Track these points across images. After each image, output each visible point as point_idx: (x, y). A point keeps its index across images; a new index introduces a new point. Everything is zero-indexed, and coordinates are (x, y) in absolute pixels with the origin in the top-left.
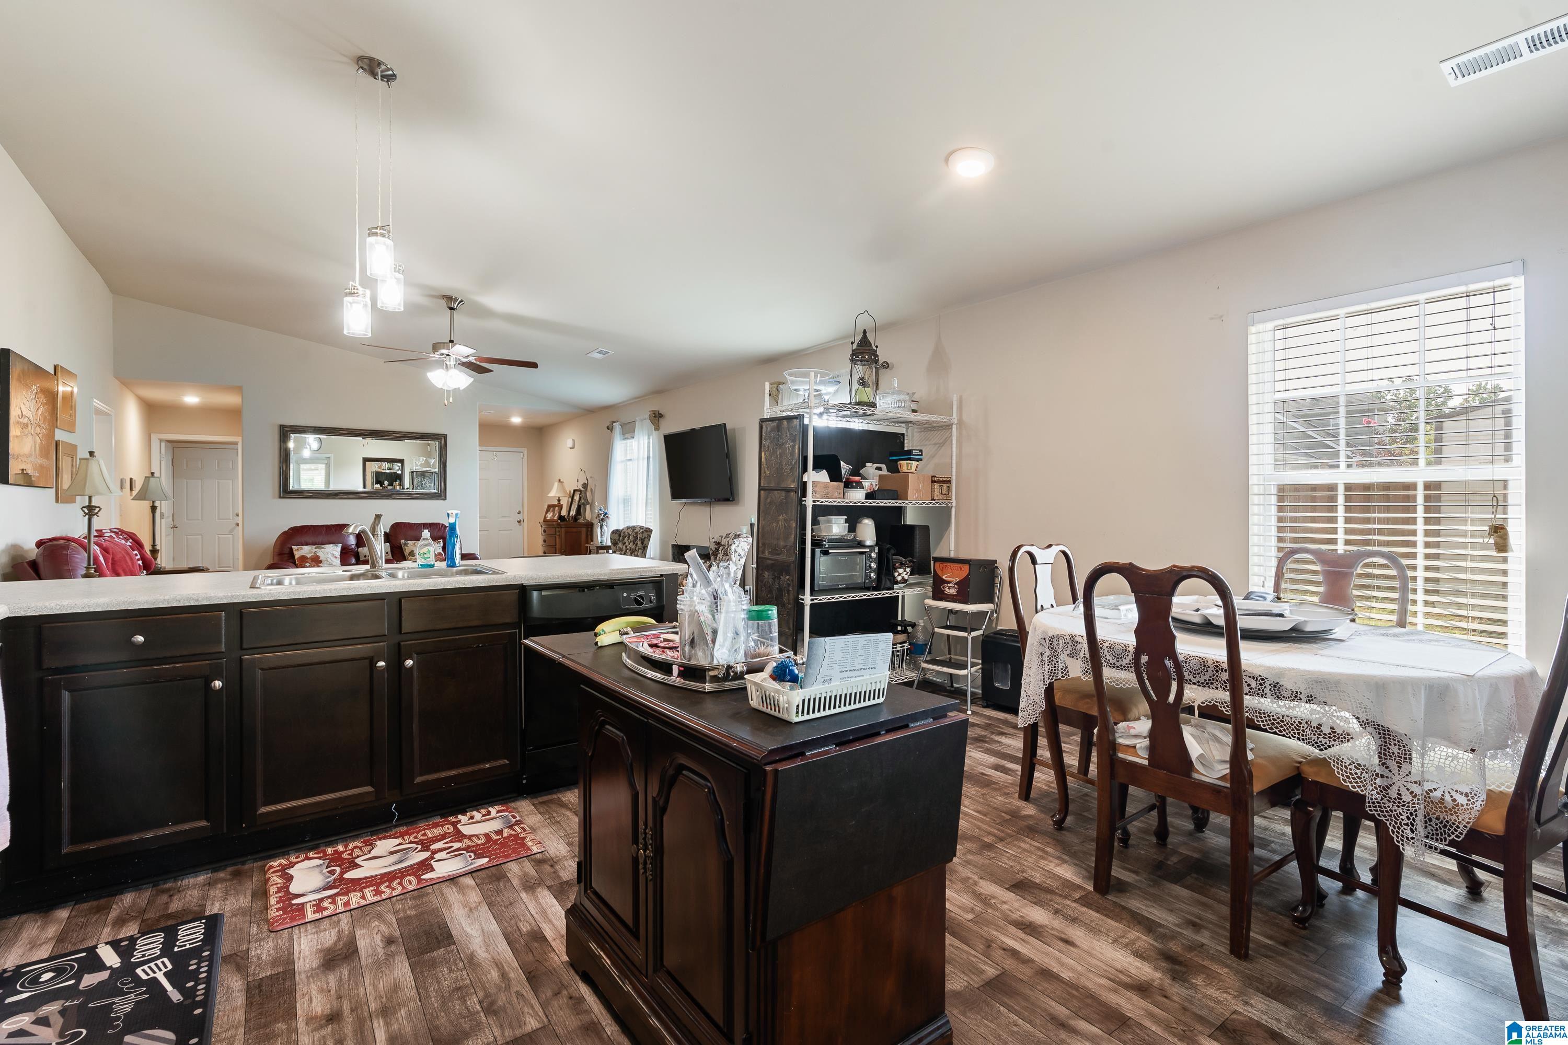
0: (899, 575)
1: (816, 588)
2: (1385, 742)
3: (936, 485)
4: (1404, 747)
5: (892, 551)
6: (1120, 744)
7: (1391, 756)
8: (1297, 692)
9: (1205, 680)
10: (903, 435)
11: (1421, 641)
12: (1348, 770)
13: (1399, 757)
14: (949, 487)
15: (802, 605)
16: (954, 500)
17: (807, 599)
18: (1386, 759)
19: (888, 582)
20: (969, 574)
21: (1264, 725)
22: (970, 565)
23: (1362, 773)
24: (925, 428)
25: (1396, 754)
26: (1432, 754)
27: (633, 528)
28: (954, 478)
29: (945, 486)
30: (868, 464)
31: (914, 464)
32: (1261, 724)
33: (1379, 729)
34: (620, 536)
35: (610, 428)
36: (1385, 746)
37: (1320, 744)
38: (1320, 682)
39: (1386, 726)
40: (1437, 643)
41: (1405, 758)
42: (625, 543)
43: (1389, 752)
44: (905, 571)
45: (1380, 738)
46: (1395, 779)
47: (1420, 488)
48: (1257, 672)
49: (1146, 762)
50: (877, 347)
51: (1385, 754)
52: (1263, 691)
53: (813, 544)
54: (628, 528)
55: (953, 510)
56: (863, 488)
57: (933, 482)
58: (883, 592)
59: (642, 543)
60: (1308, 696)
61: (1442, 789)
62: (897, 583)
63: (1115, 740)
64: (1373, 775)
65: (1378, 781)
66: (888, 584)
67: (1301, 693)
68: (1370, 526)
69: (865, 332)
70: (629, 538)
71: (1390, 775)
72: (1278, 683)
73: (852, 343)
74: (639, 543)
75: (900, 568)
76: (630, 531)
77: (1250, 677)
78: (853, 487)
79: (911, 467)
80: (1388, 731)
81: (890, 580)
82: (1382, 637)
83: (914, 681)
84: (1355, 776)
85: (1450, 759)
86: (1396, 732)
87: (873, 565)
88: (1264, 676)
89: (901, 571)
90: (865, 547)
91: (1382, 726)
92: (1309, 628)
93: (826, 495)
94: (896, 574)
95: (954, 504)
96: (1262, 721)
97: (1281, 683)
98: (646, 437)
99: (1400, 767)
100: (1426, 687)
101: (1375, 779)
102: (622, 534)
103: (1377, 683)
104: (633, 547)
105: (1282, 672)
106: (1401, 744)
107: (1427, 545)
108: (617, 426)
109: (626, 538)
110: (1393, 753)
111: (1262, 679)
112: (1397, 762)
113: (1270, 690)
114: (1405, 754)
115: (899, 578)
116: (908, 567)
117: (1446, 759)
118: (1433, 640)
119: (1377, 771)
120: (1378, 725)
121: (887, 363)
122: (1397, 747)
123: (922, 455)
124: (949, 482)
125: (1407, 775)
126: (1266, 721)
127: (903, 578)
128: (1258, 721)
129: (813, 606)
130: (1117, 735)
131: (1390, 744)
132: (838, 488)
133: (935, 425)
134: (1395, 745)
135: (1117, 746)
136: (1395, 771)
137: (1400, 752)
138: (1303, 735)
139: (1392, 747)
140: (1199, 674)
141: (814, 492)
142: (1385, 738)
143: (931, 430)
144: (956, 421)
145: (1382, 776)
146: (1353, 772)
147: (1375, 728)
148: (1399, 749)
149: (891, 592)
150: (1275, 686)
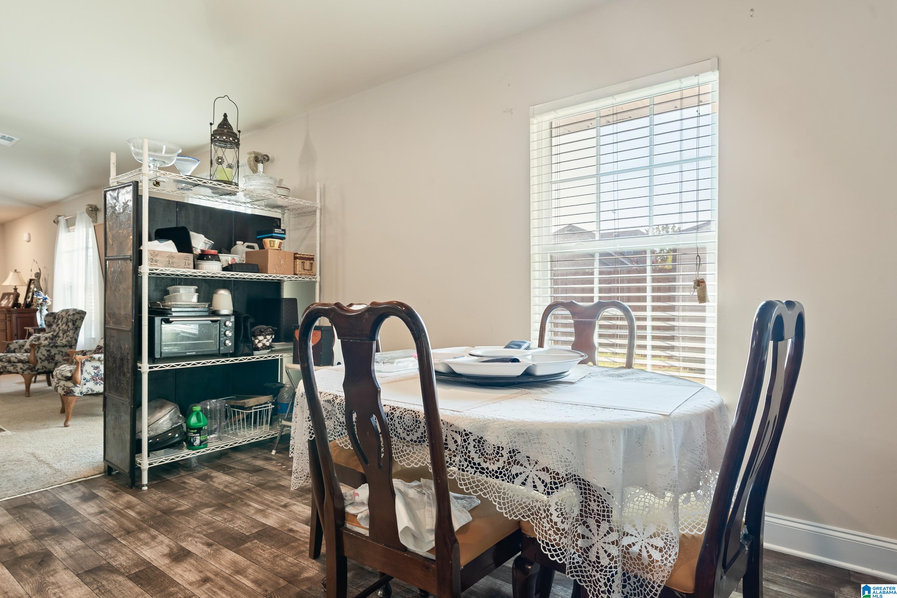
0: (260, 342)
1: (157, 356)
2: (586, 498)
3: (298, 262)
4: (603, 503)
5: (251, 320)
6: (348, 513)
7: (591, 514)
8: (499, 447)
9: (418, 438)
10: (280, 219)
11: (638, 379)
12: (548, 536)
13: (599, 515)
14: (311, 264)
15: (140, 374)
16: (318, 276)
17: (145, 367)
18: (587, 517)
19: (246, 348)
20: (321, 340)
21: (467, 489)
22: (322, 331)
23: (560, 538)
24: (298, 214)
25: (596, 511)
26: (631, 505)
27: (67, 311)
28: (318, 256)
29: (307, 263)
30: (238, 242)
31: (277, 241)
32: (464, 487)
33: (580, 484)
34: (55, 318)
35: (56, 222)
36: (586, 502)
37: (523, 505)
38: (523, 434)
39: (586, 479)
40: (649, 381)
41: (604, 516)
42: (58, 325)
43: (589, 509)
44: (265, 338)
45: (581, 494)
46: (595, 539)
47: (648, 252)
48: (462, 425)
49: (366, 533)
50: (239, 132)
51: (586, 512)
52: (467, 448)
53: (150, 312)
54: (63, 311)
55: (318, 285)
56: (219, 261)
57: (295, 258)
58: (241, 358)
59: (74, 324)
60: (510, 452)
61: (640, 544)
62: (257, 349)
63: (344, 508)
64: (575, 536)
65: (580, 542)
66: (247, 350)
67: (503, 448)
68: (614, 285)
69: (225, 116)
70: (62, 319)
71: (590, 535)
72: (481, 438)
73: (211, 124)
74: (70, 324)
75: (260, 335)
76: (64, 314)
77: (456, 432)
78: (208, 259)
79: (274, 244)
80: (589, 485)
81: (248, 347)
82: (608, 378)
83: (276, 437)
84: (554, 543)
85: (647, 510)
86: (596, 486)
87: (229, 334)
88: (468, 430)
89: (261, 338)
90: (219, 315)
91: (583, 480)
92: (539, 372)
93: (170, 264)
94: (257, 341)
95: (318, 279)
96: (465, 485)
97: (484, 438)
98: (85, 229)
99: (599, 526)
100: (625, 432)
101: (577, 540)
102: (57, 317)
103: (577, 432)
104: (66, 328)
105: (485, 425)
106: (600, 501)
107: (654, 299)
108: (62, 220)
109: (60, 321)
110: (593, 510)
111: (467, 435)
112: (597, 521)
113: (474, 446)
114: (604, 511)
115: (260, 345)
116: (268, 334)
117: (643, 510)
118: (647, 379)
119: (579, 531)
120: (579, 479)
121: (267, 156)
122: (597, 503)
123: (285, 234)
124: (312, 259)
125: (605, 535)
126: (470, 483)
127: (264, 345)
128: (461, 485)
129: (151, 374)
130: (347, 503)
131: (590, 501)
132: (186, 259)
133: (304, 210)
134: (595, 501)
135: (346, 515)
136: (595, 531)
137: (599, 508)
138: (504, 499)
139: (592, 503)
140: (412, 430)
141: (151, 260)
142: (585, 493)
143: (302, 216)
144: (319, 206)
145: (583, 537)
146: (552, 538)
147: (576, 483)
148: (598, 506)
149: (249, 357)
150: (479, 442)
